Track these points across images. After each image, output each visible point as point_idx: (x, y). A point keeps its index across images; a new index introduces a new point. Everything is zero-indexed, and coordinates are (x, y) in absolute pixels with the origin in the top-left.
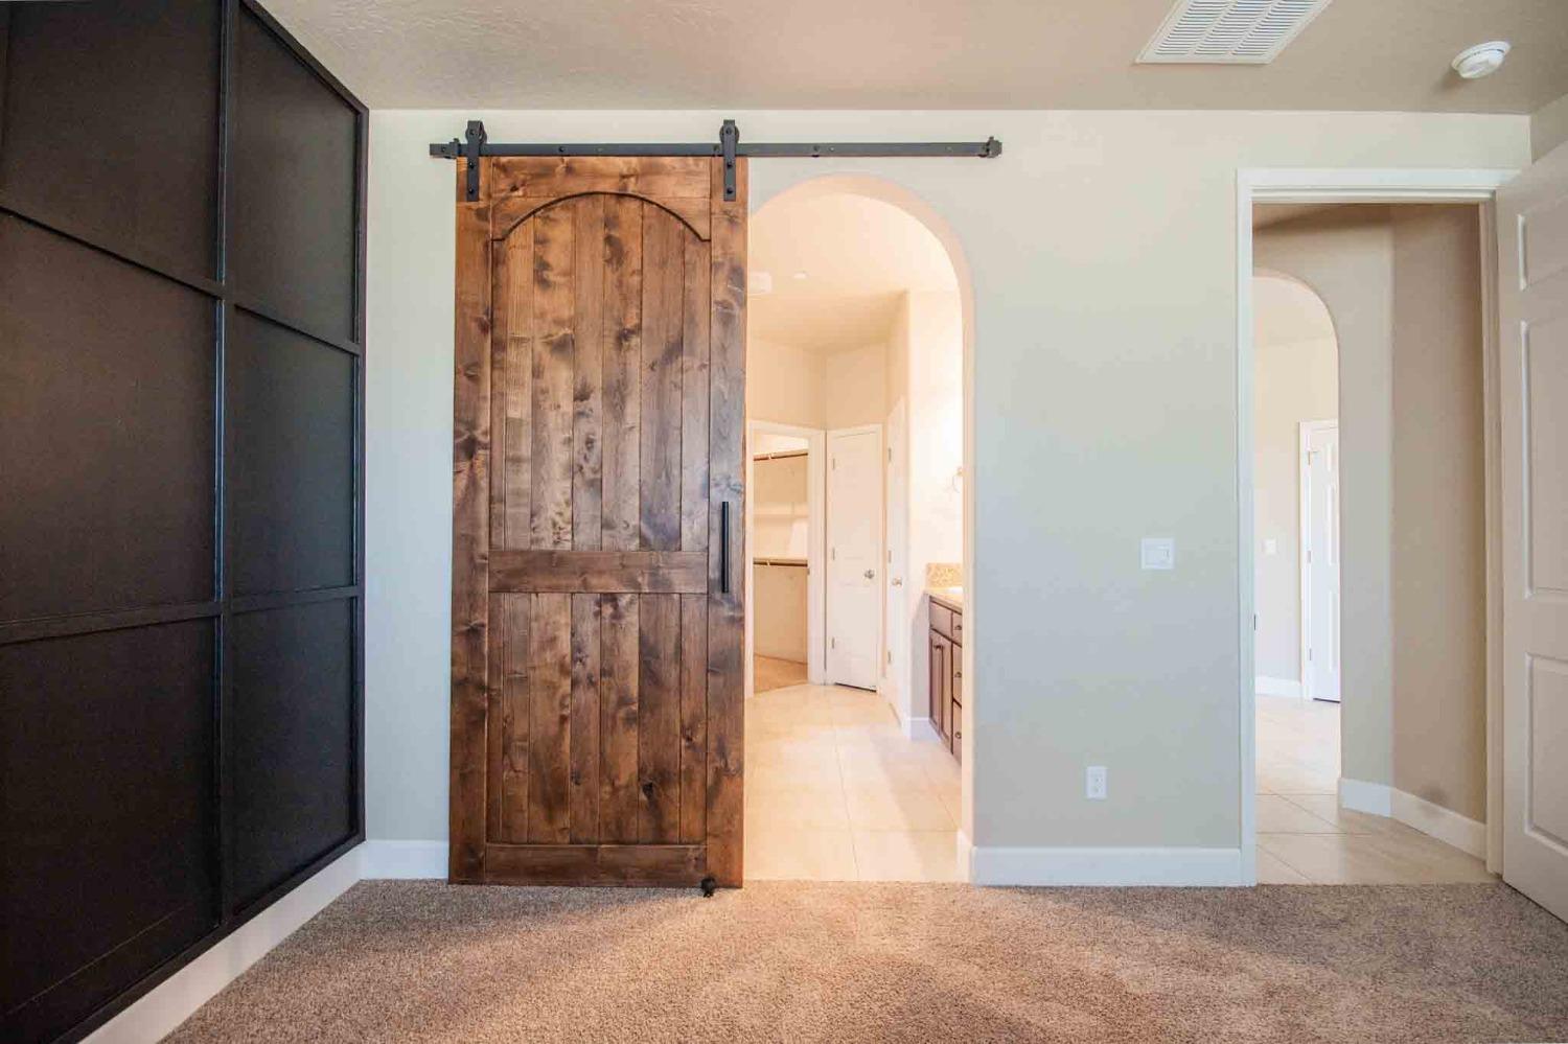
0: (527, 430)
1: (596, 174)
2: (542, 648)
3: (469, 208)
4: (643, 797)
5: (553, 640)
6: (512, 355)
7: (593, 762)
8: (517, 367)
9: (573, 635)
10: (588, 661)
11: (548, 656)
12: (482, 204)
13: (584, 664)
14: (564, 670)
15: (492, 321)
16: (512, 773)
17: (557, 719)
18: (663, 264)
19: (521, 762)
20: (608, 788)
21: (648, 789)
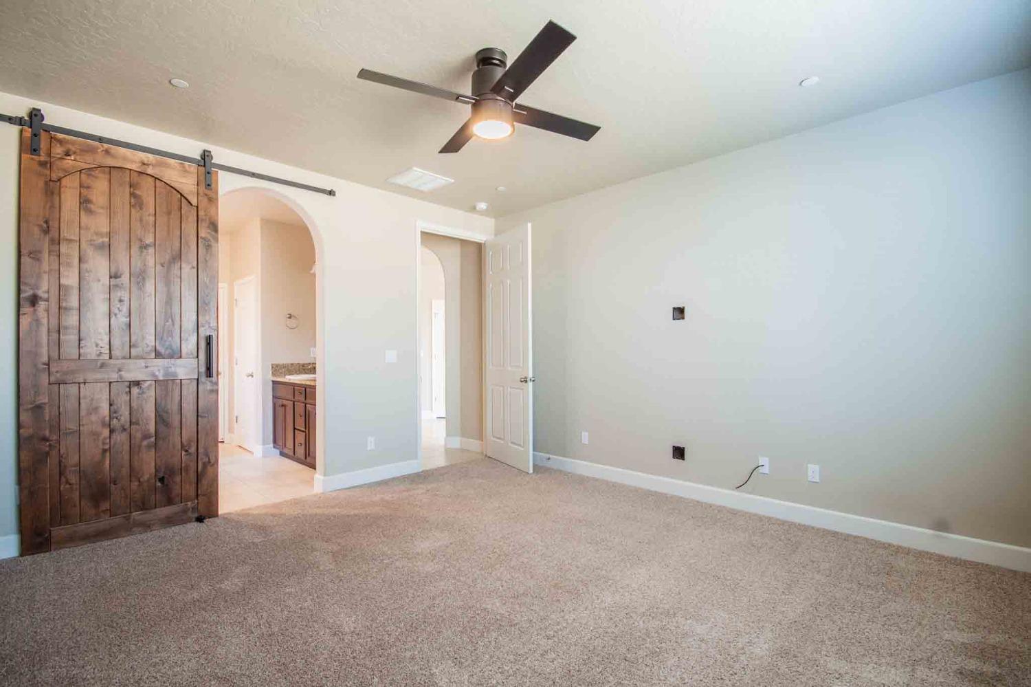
0: (76, 292)
1: (125, 159)
2: (89, 414)
3: (32, 159)
4: (159, 484)
5: (96, 409)
6: (64, 248)
7: (125, 471)
8: (68, 256)
9: (111, 405)
10: (122, 418)
11: (94, 418)
12: (42, 158)
13: (119, 420)
14: (104, 424)
15: (48, 227)
16: (68, 486)
17: (101, 451)
18: (169, 213)
19: (74, 479)
20: (137, 483)
21: (162, 480)
